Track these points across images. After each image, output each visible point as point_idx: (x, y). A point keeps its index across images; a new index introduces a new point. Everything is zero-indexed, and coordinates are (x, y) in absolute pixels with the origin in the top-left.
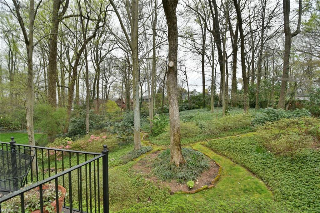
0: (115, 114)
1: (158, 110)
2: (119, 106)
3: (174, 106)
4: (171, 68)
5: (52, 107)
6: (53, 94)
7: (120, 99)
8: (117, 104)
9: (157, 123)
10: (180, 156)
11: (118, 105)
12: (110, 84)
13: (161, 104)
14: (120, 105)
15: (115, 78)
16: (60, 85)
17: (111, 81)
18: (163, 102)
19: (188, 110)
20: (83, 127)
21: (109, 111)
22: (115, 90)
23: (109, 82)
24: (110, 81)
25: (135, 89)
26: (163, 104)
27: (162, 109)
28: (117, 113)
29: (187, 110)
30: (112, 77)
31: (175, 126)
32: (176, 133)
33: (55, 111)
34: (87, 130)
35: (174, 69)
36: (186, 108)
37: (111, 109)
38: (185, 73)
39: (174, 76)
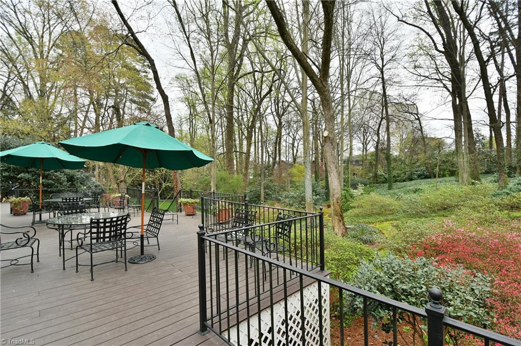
3: (332, 175)
4: (326, 137)
5: (230, 174)
6: (230, 161)
9: (345, 195)
10: (342, 228)
12: (298, 141)
13: (374, 168)
16: (238, 150)
18: (376, 166)
20: (258, 197)
23: (297, 139)
25: (305, 155)
26: (376, 169)
27: (374, 176)
29: (422, 179)
31: (334, 195)
32: (336, 203)
33: (232, 179)
34: (262, 200)
35: (329, 138)
36: (420, 176)
37: (299, 177)
38: (417, 117)
39: (330, 144)
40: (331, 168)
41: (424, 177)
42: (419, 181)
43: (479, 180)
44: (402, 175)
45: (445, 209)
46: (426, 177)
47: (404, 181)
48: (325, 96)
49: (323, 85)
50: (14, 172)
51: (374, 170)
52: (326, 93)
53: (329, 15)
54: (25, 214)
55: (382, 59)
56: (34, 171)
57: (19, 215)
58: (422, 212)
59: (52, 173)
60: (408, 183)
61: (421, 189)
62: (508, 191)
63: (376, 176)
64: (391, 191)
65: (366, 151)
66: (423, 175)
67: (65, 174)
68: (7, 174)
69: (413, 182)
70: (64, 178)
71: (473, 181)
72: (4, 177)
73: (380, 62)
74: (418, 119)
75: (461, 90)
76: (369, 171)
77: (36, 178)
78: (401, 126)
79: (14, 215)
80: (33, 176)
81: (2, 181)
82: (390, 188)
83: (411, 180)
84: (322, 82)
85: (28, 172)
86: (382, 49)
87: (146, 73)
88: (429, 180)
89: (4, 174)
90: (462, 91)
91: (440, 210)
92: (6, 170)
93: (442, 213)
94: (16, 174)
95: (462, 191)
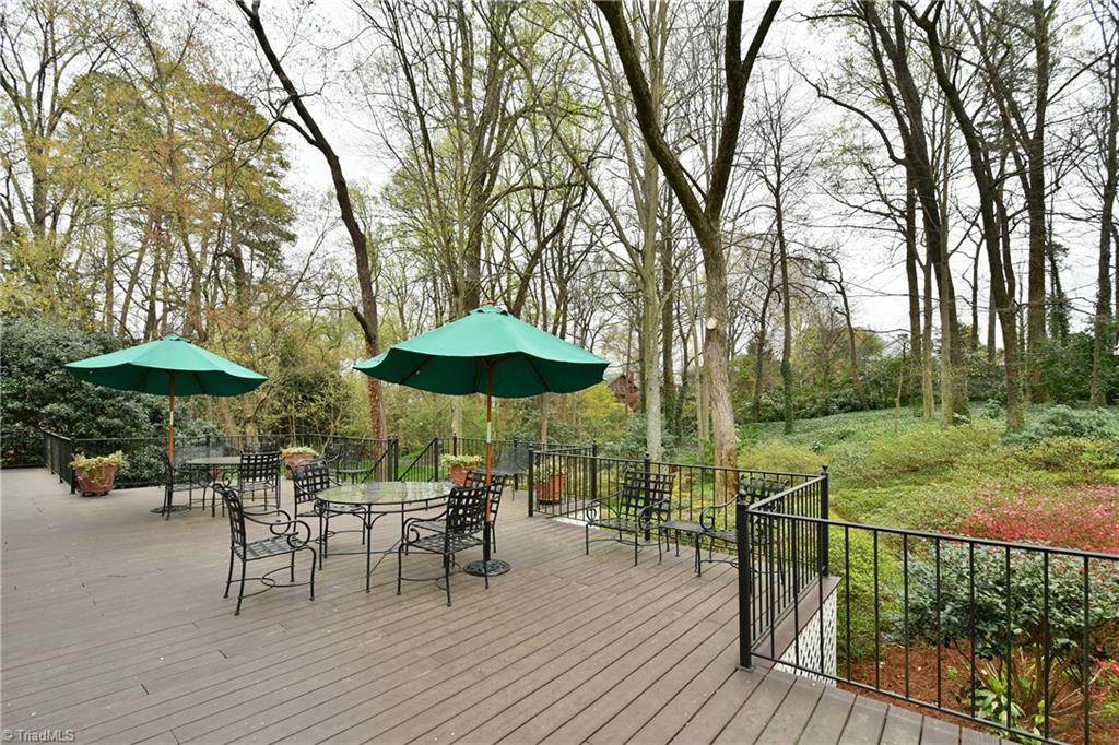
0: (609, 423)
1: (743, 412)
2: (620, 397)
3: (720, 405)
7: (623, 377)
8: (613, 393)
11: (616, 395)
12: (593, 333)
13: (754, 391)
14: (623, 396)
15: (608, 315)
17: (597, 323)
18: (757, 386)
19: (851, 411)
21: (589, 413)
22: (611, 348)
23: (591, 327)
24: (594, 324)
26: (757, 393)
27: (753, 408)
28: (612, 418)
29: (847, 412)
30: (598, 314)
31: (722, 445)
35: (718, 332)
36: (842, 407)
37: (596, 409)
38: (839, 289)
39: (718, 345)
40: (718, 392)
41: (850, 407)
42: (842, 416)
43: (966, 413)
44: (809, 404)
45: (914, 470)
46: (855, 409)
47: (812, 416)
48: (714, 250)
49: (712, 228)
50: (32, 400)
51: (753, 395)
52: (716, 244)
53: (737, 93)
54: (106, 493)
55: (779, 171)
56: (79, 399)
57: (94, 495)
58: (876, 477)
59: (119, 402)
60: (822, 421)
61: (853, 433)
62: (1032, 435)
63: (757, 406)
64: (790, 437)
65: (734, 354)
66: (849, 404)
67: (145, 406)
68: (16, 405)
69: (831, 418)
70: (143, 415)
71: (957, 415)
72: (11, 411)
73: (773, 179)
74: (843, 293)
75: (939, 239)
76: (742, 397)
77: (84, 415)
78: (805, 305)
79: (84, 495)
80: (77, 408)
81: (6, 421)
82: (788, 430)
83: (827, 414)
84: (709, 222)
85: (67, 401)
86: (779, 148)
87: (275, 176)
88: (861, 414)
89: (10, 405)
90: (941, 242)
91: (904, 472)
92: (14, 397)
93: (912, 477)
94: (38, 406)
95: (947, 436)
